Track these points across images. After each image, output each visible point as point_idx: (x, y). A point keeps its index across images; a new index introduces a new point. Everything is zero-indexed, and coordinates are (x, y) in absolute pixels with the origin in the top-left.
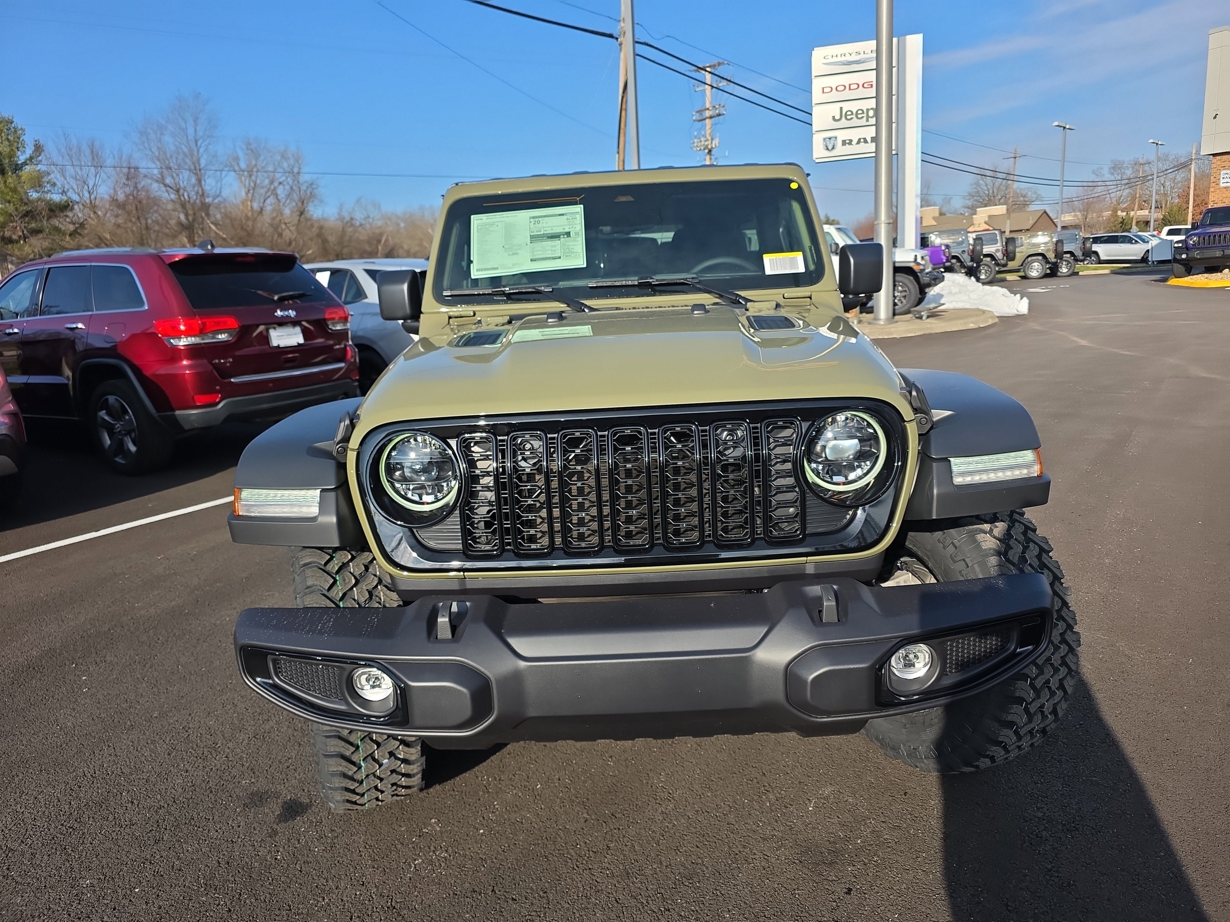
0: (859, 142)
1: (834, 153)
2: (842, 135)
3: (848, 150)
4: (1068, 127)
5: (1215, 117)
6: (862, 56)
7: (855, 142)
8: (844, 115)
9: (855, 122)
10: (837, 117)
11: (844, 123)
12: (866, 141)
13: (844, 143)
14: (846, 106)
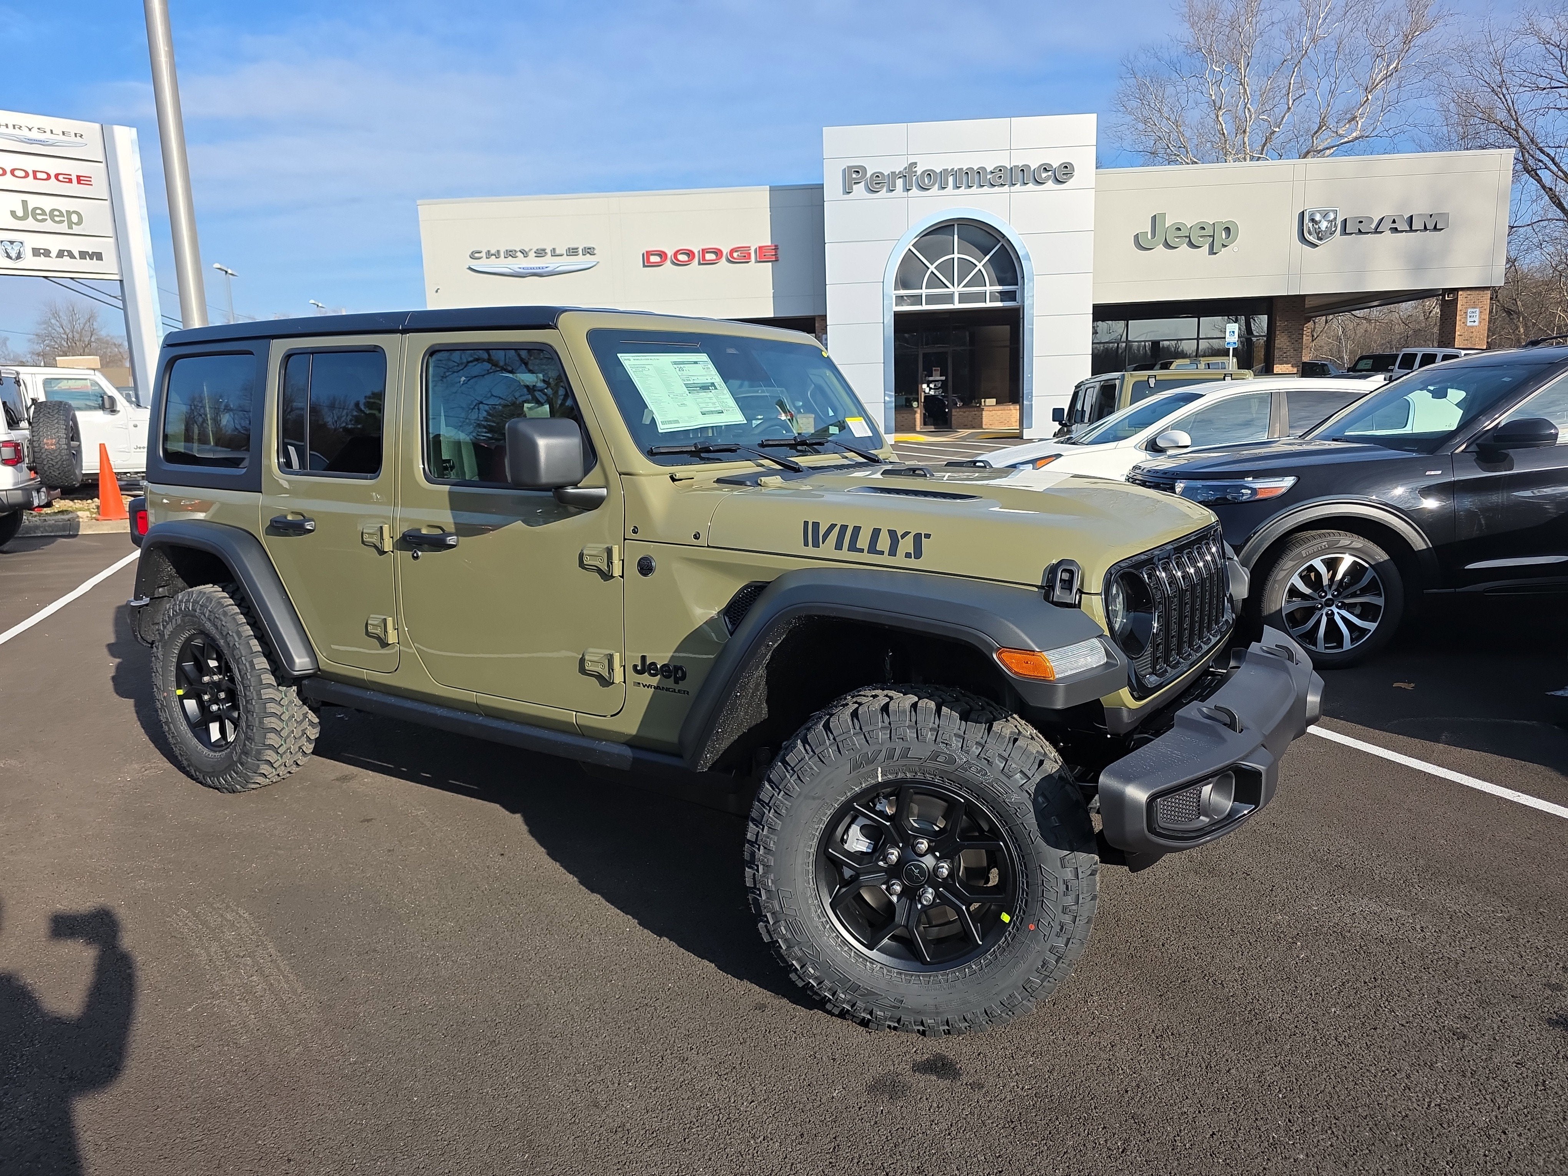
0: (61, 254)
1: (19, 264)
2: (32, 241)
3: (41, 263)
4: (230, 271)
5: (437, 291)
6: (48, 135)
7: (54, 254)
8: (28, 213)
9: (49, 226)
10: (20, 213)
11: (30, 223)
12: (71, 255)
13: (36, 252)
14: (34, 202)
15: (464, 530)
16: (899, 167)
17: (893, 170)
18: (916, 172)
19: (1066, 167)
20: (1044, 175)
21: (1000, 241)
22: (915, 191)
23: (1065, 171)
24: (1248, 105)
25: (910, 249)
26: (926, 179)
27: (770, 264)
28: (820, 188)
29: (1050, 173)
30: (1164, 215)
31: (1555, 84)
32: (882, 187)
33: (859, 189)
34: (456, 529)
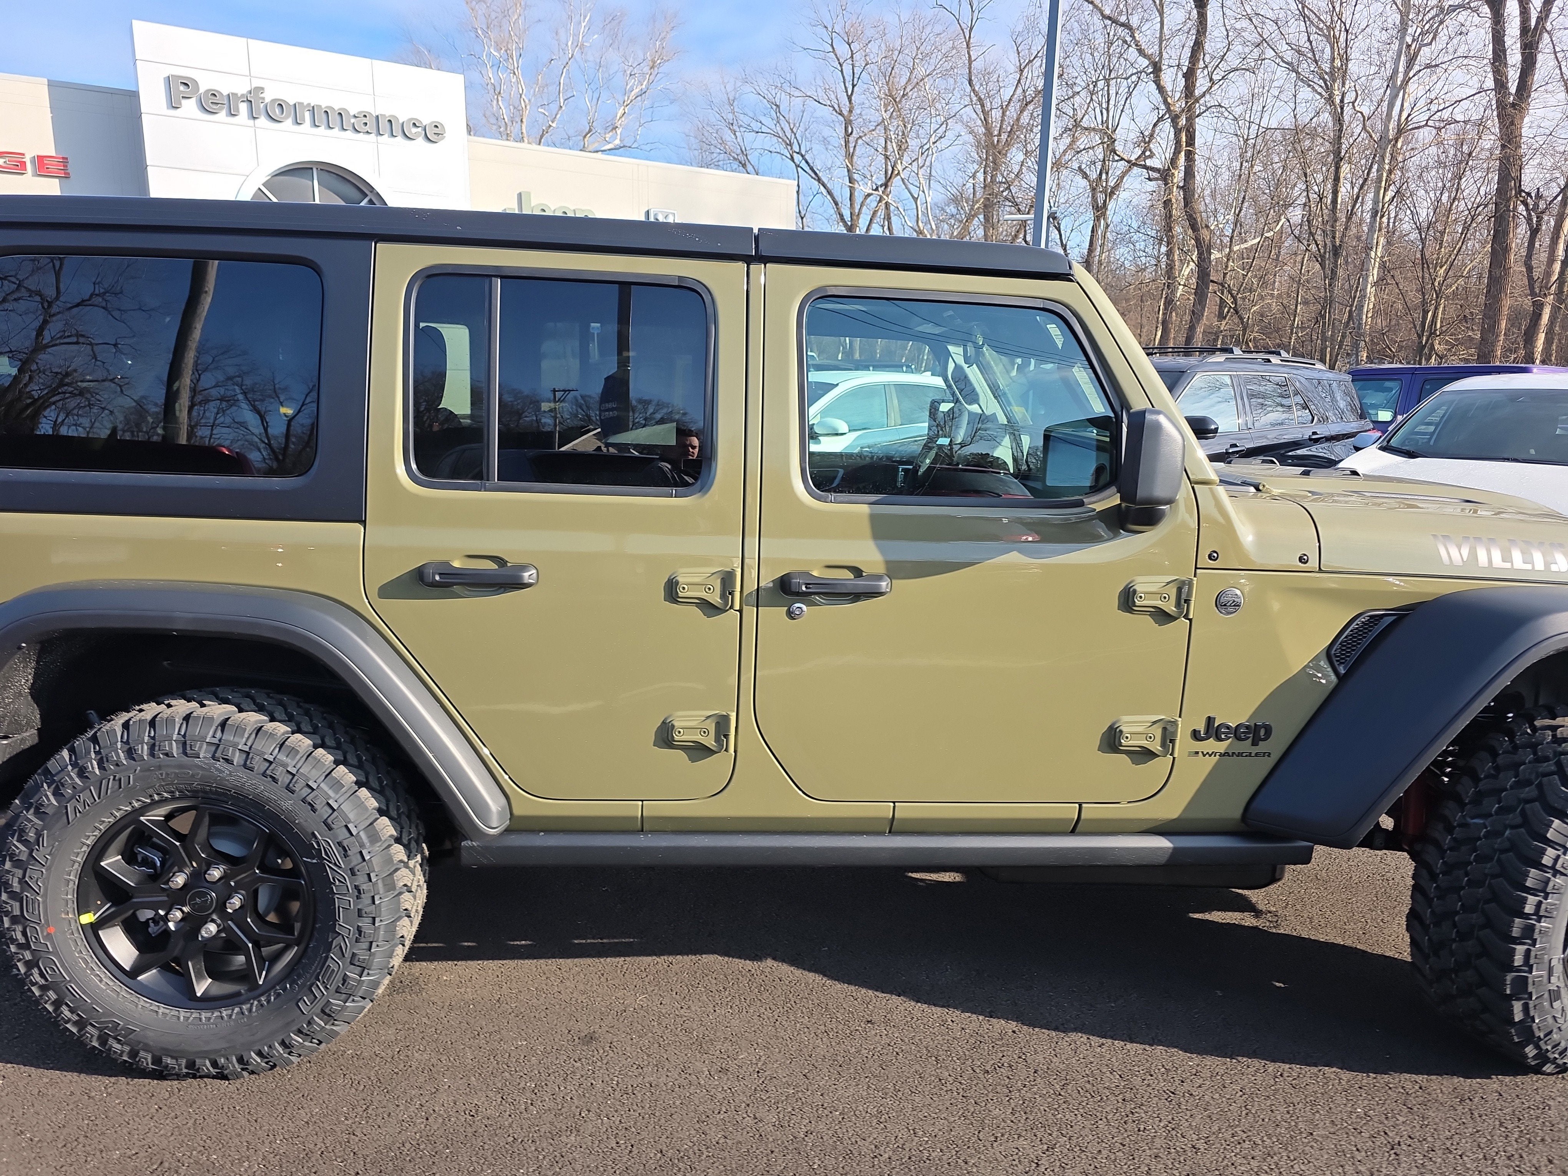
15: (896, 570)
16: (241, 88)
17: (235, 91)
18: (263, 98)
19: (436, 126)
20: (414, 130)
21: (366, 195)
22: (263, 121)
23: (436, 130)
24: (523, 96)
25: (259, 189)
26: (277, 111)
27: (57, 180)
28: (133, 96)
29: (419, 130)
30: (529, 194)
31: (764, 129)
32: (221, 109)
33: (190, 106)
34: (888, 569)
